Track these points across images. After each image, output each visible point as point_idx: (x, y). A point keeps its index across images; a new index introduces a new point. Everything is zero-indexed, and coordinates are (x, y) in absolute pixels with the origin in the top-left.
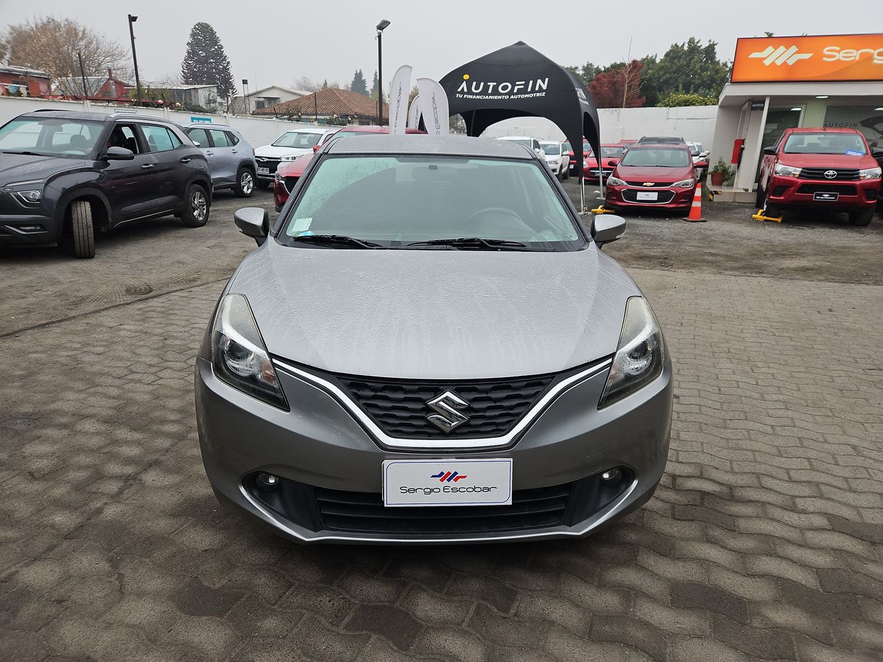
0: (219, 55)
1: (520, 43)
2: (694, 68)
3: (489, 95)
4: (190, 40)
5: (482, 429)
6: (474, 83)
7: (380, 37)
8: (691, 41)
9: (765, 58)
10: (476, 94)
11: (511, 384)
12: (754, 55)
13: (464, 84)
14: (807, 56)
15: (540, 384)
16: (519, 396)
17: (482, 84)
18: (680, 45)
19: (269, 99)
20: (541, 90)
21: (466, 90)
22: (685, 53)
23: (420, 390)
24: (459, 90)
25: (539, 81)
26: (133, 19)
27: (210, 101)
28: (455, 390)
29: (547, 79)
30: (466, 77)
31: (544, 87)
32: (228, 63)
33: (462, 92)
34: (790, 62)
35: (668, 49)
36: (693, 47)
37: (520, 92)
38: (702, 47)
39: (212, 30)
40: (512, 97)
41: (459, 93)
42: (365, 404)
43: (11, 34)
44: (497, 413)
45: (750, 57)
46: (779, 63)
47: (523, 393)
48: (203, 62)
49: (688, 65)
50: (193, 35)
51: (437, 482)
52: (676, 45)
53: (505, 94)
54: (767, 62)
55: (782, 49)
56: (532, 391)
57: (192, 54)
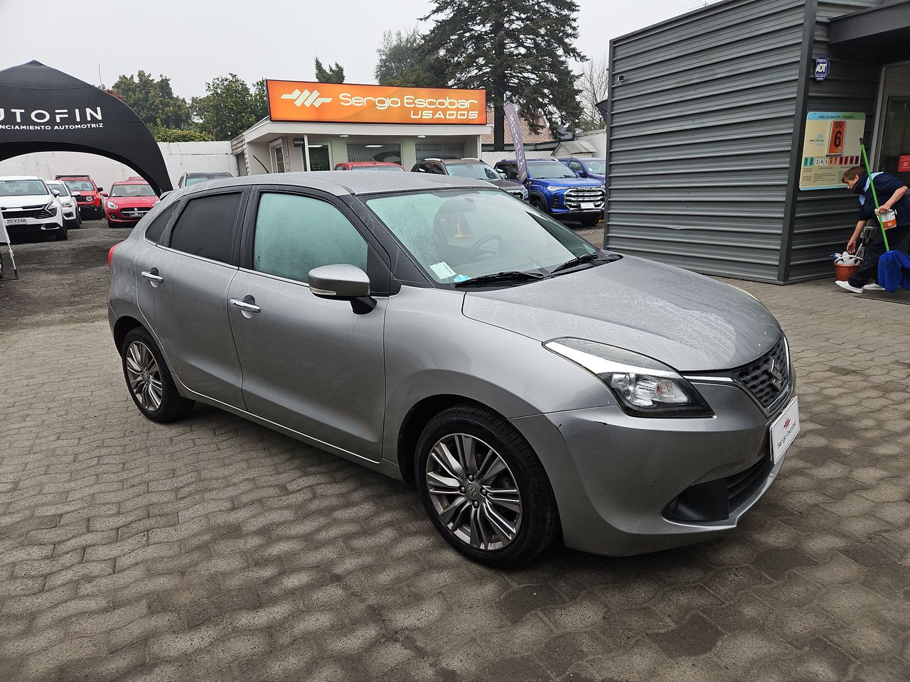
1: (34, 63)
2: (154, 102)
3: (16, 123)
8: (141, 74)
9: (295, 100)
12: (285, 96)
14: (328, 100)
18: (129, 77)
20: (94, 120)
22: (137, 86)
25: (88, 111)
29: (99, 109)
31: (99, 117)
34: (317, 105)
35: (117, 80)
36: (145, 81)
37: (63, 121)
38: (155, 82)
40: (56, 127)
45: (282, 97)
46: (308, 104)
49: (146, 99)
52: (124, 76)
53: (44, 124)
54: (298, 103)
55: (306, 93)
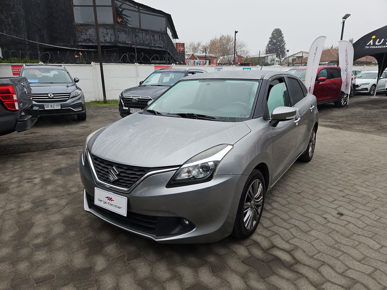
0: (282, 41)
4: (270, 36)
5: (122, 184)
6: (378, 40)
7: (344, 23)
10: (378, 46)
11: (134, 169)
13: (371, 41)
15: (144, 171)
16: (135, 174)
17: (383, 40)
19: (299, 57)
21: (372, 44)
23: (108, 165)
24: (368, 44)
26: (236, 32)
27: (272, 60)
28: (117, 167)
30: (374, 37)
32: (285, 43)
33: (370, 45)
39: (280, 31)
41: (367, 46)
42: (95, 166)
43: (210, 43)
44: (127, 179)
47: (137, 173)
48: (274, 44)
50: (273, 34)
51: (106, 200)
56: (140, 173)
57: (270, 42)
